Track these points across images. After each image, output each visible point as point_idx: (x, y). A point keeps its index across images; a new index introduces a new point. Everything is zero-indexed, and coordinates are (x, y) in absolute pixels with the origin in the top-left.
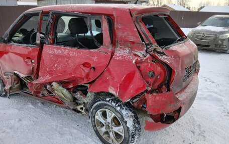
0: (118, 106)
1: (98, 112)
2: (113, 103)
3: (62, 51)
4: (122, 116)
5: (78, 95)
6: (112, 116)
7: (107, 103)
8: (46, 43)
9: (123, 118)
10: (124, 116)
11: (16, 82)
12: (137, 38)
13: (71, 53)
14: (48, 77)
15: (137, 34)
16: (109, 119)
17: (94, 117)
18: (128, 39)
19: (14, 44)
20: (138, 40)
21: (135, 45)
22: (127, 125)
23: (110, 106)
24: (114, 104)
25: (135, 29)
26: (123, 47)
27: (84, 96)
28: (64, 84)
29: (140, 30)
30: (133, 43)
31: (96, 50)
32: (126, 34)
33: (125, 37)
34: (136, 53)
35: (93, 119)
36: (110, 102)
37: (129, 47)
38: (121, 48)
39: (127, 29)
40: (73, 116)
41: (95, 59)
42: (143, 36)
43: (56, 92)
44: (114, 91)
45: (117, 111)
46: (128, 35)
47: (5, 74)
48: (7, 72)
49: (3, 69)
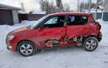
1: (87, 42)
16: (92, 43)
17: (85, 44)
23: (92, 38)
44: (94, 34)
47: (39, 43)
48: (41, 41)
49: (39, 41)
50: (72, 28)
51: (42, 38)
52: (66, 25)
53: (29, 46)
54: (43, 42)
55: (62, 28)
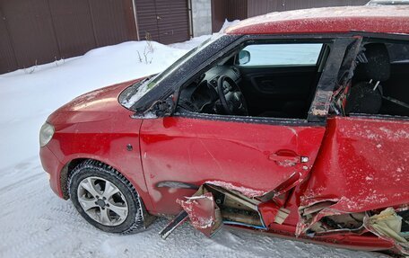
14: (375, 199)
47: (156, 186)
48: (164, 182)
49: (152, 177)
50: (372, 136)
51: (169, 166)
52: (324, 112)
53: (111, 189)
54: (171, 184)
55: (294, 131)
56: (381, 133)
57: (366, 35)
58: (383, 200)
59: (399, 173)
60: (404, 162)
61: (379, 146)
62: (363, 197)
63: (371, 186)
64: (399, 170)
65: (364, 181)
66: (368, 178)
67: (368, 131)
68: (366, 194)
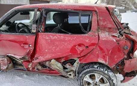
0: (106, 70)
1: (87, 76)
2: (101, 69)
3: (58, 37)
4: (110, 77)
5: (67, 66)
6: (101, 77)
7: (96, 69)
8: (40, 32)
9: (110, 78)
10: (111, 76)
11: (9, 63)
12: (113, 25)
13: (66, 38)
14: (48, 57)
15: (113, 23)
16: (97, 80)
17: (83, 80)
18: (108, 26)
19: (3, 33)
20: (114, 26)
21: (111, 30)
22: (114, 82)
23: (99, 71)
24: (103, 70)
25: (112, 20)
26: (103, 31)
27: (71, 66)
28: (58, 60)
29: (114, 20)
30: (110, 28)
31: (86, 35)
32: (106, 23)
33: (105, 25)
34: (113, 35)
35: (82, 81)
36: (99, 68)
37: (107, 31)
38: (102, 32)
39: (107, 20)
40: (56, 80)
41: (87, 41)
42: (116, 24)
43: (52, 66)
44: (103, 61)
45: (106, 74)
46: (107, 23)
50: (47, 38)
52: (35, 31)
55: (27, 37)
56: (50, 37)
57: (45, 9)
58: (50, 57)
59: (54, 49)
60: (55, 46)
61: (49, 41)
62: (45, 56)
63: (47, 53)
64: (54, 48)
65: (45, 51)
66: (46, 50)
67: (47, 37)
68: (46, 55)
